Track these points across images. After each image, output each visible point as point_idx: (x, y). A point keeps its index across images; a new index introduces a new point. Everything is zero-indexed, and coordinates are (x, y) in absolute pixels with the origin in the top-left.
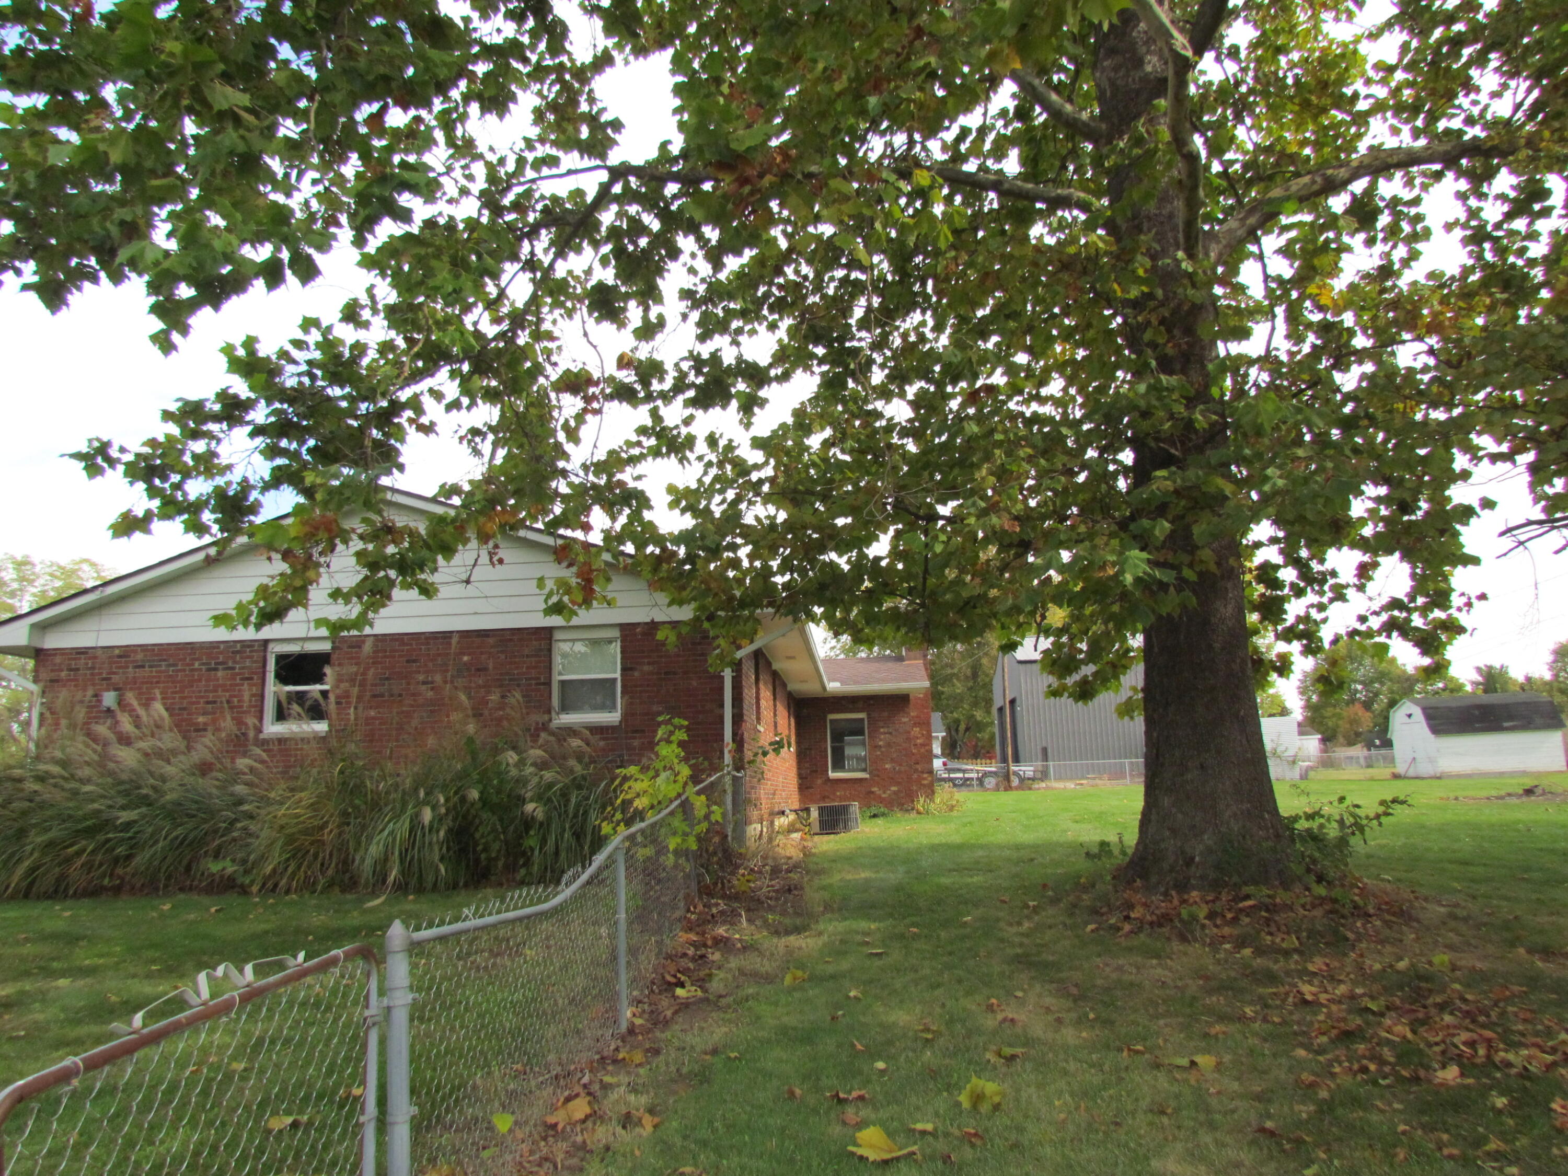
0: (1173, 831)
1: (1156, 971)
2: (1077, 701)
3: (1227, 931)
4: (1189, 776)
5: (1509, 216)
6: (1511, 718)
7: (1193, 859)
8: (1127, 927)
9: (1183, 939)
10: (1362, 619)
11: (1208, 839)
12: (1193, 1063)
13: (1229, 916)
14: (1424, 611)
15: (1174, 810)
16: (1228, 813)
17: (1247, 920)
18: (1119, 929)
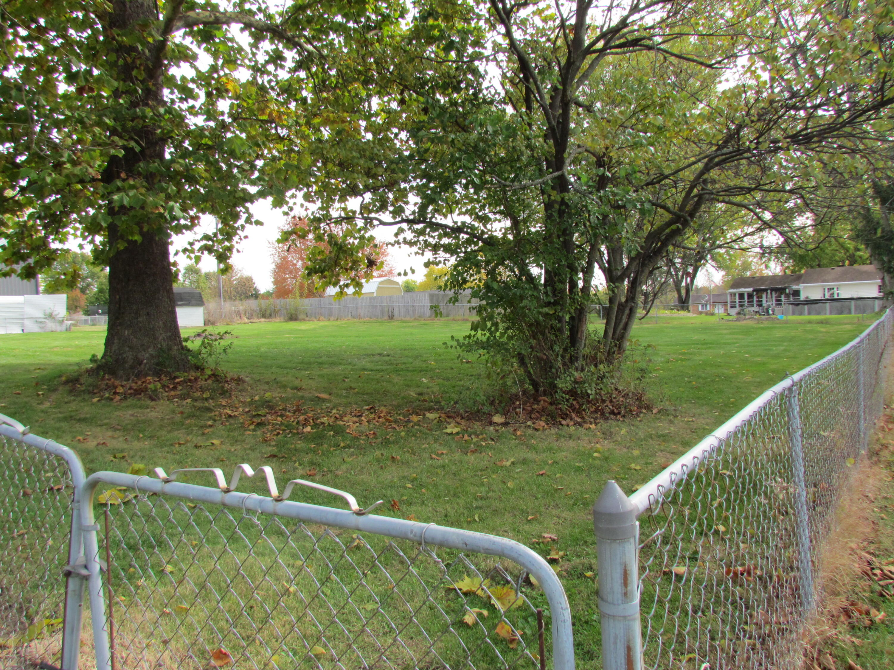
0: (131, 348)
1: (153, 414)
2: (22, 279)
3: (172, 393)
4: (140, 319)
5: (267, 62)
6: (181, 300)
7: (142, 361)
8: (118, 398)
9: (152, 399)
10: (191, 244)
11: (151, 351)
12: (213, 444)
13: (171, 386)
14: (221, 242)
15: (132, 337)
16: (161, 338)
17: (180, 388)
18: (112, 399)
